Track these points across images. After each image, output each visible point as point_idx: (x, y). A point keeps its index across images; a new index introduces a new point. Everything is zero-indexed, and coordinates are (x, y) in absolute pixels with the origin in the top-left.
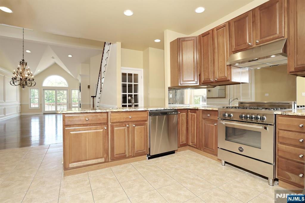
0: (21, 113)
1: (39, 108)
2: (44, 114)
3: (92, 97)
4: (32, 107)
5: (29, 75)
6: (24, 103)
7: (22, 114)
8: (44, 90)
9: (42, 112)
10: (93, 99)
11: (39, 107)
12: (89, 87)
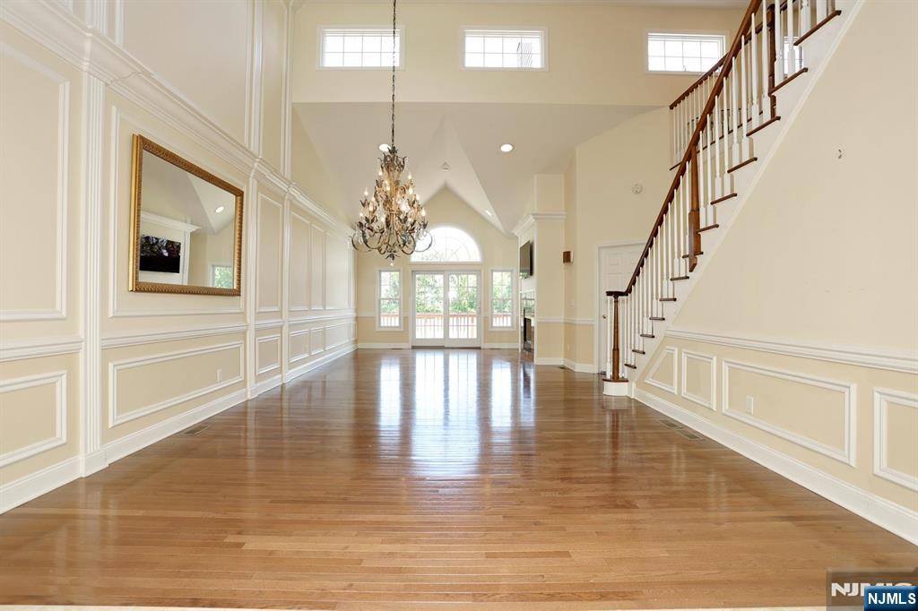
0: (356, 341)
1: (402, 330)
2: (413, 348)
3: (609, 294)
4: (382, 325)
5: (412, 204)
6: (364, 314)
7: (360, 346)
8: (414, 272)
9: (407, 341)
10: (616, 302)
11: (399, 327)
12: (567, 257)
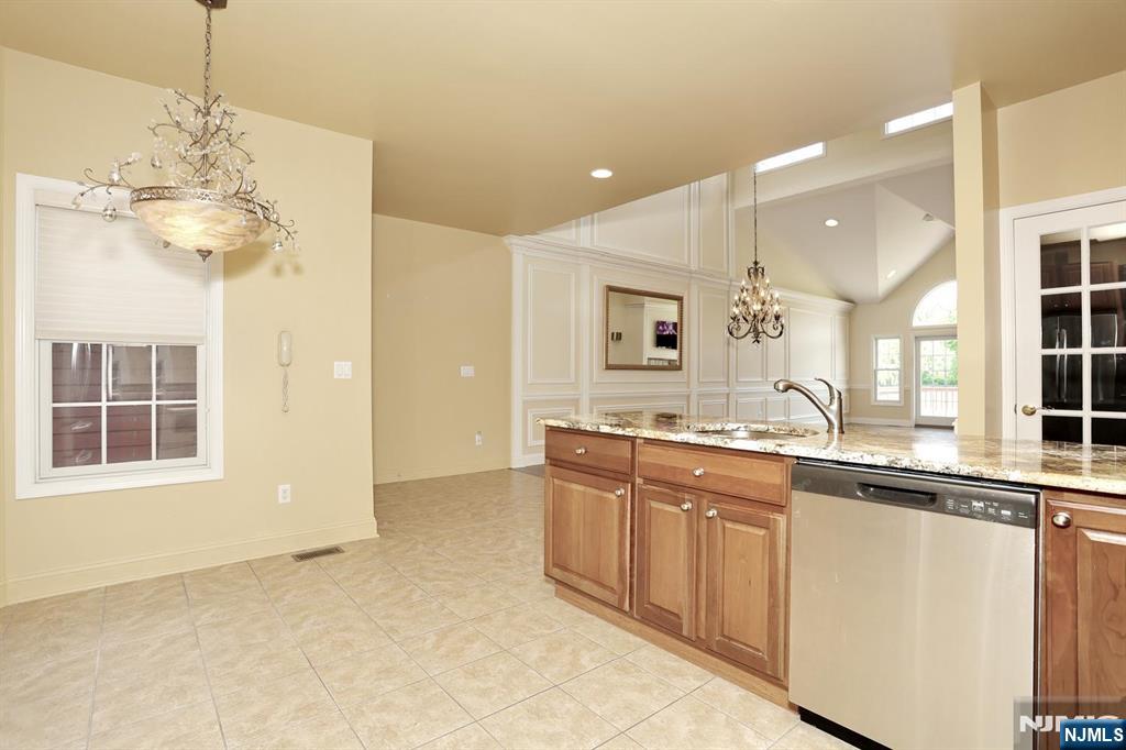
1: (901, 405)
2: (917, 426)
4: (879, 398)
6: (858, 386)
8: (918, 339)
9: (909, 418)
